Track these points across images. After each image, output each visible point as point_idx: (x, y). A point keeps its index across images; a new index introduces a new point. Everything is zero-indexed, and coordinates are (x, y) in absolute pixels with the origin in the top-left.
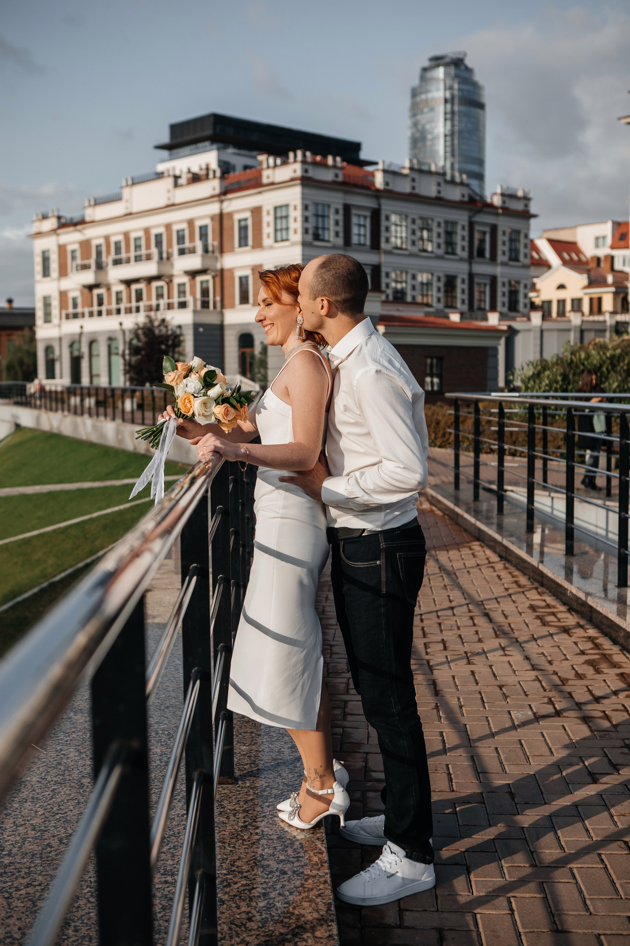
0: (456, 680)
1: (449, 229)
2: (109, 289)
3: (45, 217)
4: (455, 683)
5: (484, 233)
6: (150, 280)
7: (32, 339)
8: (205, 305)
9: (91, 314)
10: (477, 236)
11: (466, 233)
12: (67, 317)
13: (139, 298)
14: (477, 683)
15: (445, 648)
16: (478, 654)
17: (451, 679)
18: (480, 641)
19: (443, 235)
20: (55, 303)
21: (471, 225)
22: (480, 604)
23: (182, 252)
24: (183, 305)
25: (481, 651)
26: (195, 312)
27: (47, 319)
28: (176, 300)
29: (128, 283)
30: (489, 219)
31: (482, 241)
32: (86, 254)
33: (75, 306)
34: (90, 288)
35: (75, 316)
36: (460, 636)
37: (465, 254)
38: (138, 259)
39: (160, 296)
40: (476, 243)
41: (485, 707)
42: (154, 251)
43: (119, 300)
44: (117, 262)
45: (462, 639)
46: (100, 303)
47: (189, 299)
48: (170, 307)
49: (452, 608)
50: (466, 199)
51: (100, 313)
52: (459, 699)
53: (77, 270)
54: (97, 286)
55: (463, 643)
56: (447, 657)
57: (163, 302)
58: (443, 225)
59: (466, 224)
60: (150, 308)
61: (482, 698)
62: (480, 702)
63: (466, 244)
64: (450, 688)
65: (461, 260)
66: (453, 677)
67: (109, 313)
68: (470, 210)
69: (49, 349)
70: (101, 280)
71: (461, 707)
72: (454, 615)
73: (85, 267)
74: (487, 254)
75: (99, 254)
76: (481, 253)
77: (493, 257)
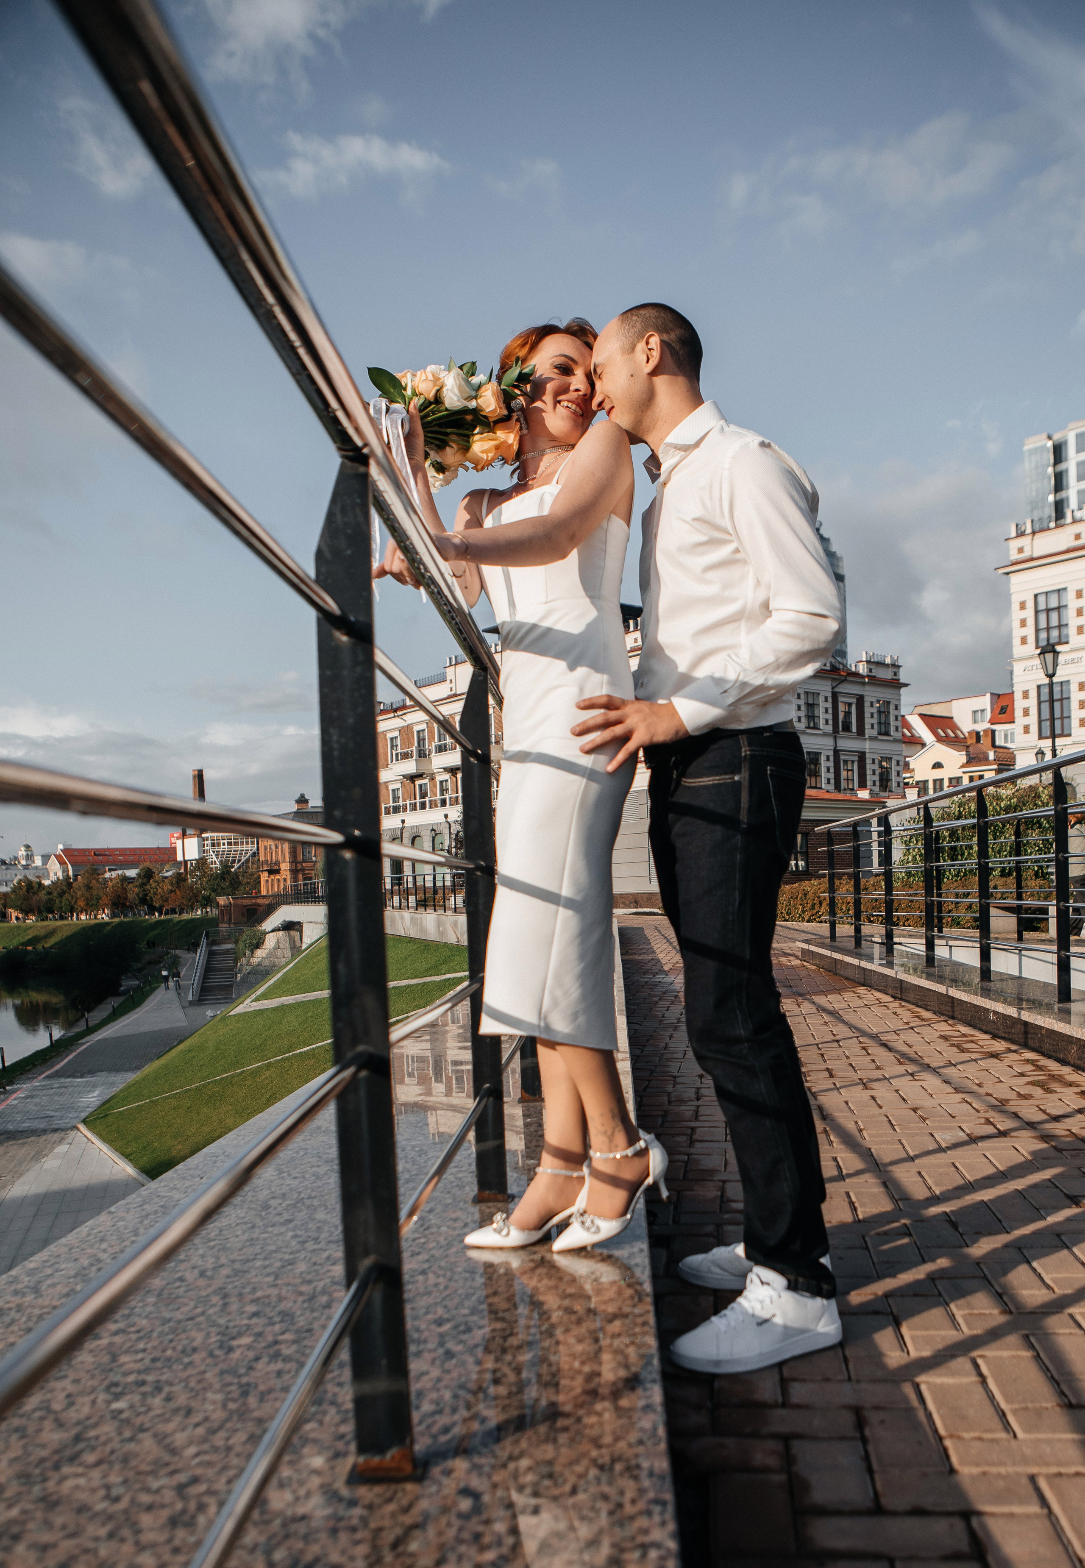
1: (811, 701)
2: (433, 779)
5: (850, 705)
9: (414, 808)
10: (842, 708)
11: (829, 705)
12: (388, 811)
16: (877, 1080)
19: (803, 708)
21: (835, 696)
30: (856, 690)
31: (848, 714)
32: (407, 742)
33: (396, 799)
34: (412, 778)
35: (396, 810)
36: (851, 1065)
37: (829, 728)
40: (841, 716)
43: (443, 791)
44: (441, 750)
46: (423, 795)
50: (828, 667)
51: (423, 806)
53: (397, 760)
54: (420, 776)
58: (802, 696)
59: (829, 695)
62: (887, 1124)
63: (830, 716)
65: (825, 734)
67: (433, 805)
68: (834, 679)
70: (423, 769)
73: (406, 756)
74: (854, 729)
75: (421, 740)
76: (847, 728)
77: (861, 732)
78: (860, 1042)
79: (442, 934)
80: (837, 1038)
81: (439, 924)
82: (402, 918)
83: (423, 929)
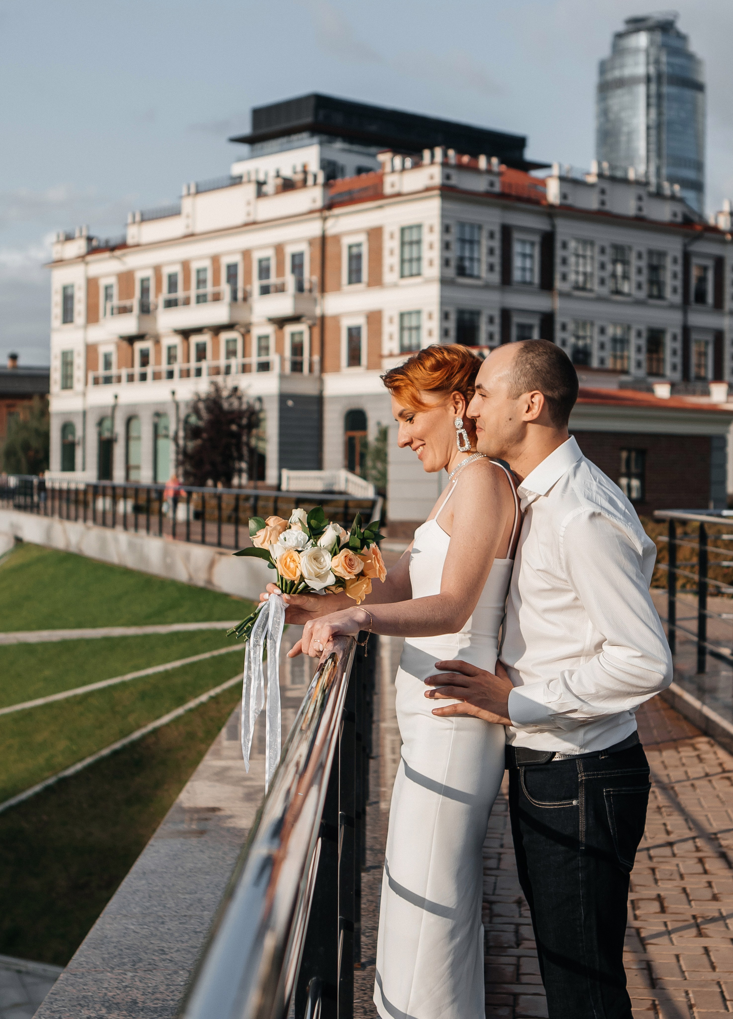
0: (682, 962)
1: (655, 262)
2: (157, 342)
3: (69, 238)
4: (680, 967)
5: (705, 269)
6: (217, 330)
7: (44, 412)
8: (297, 367)
9: (131, 378)
10: (695, 273)
11: (679, 268)
12: (96, 381)
13: (201, 354)
14: (714, 968)
15: (663, 910)
16: (713, 920)
17: (674, 960)
18: (715, 898)
19: (645, 271)
20: (79, 361)
21: (687, 257)
22: (712, 838)
23: (265, 290)
24: (264, 367)
25: (716, 914)
26: (282, 377)
27: (67, 383)
28: (254, 359)
29: (186, 333)
30: (714, 249)
31: (702, 280)
32: (126, 292)
33: (108, 365)
34: (131, 340)
35: (108, 380)
36: (684, 890)
37: (677, 299)
38: (201, 299)
39: (231, 353)
40: (693, 282)
41: (727, 1008)
42: (225, 289)
43: (171, 358)
44: (171, 304)
45: (687, 895)
46: (145, 362)
47: (274, 358)
48: (245, 369)
49: (671, 844)
50: (679, 219)
51: (143, 377)
52: (687, 993)
53: (112, 314)
54: (141, 337)
55: (689, 901)
56: (665, 924)
57: (235, 363)
58: (645, 256)
59: (679, 255)
60: (216, 371)
61: (722, 992)
62: (719, 999)
63: (679, 283)
64: (673, 976)
65: (672, 307)
66: (677, 957)
67: (157, 376)
68: (685, 236)
69: (67, 428)
70: (146, 329)
71: (691, 1007)
72: (674, 855)
73: (125, 310)
74: (710, 299)
75: (145, 291)
76: (701, 297)
77: (719, 304)
78: (698, 849)
79: (169, 567)
80: (672, 838)
81: (166, 553)
82: (116, 540)
83: (143, 558)
